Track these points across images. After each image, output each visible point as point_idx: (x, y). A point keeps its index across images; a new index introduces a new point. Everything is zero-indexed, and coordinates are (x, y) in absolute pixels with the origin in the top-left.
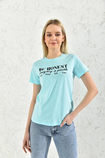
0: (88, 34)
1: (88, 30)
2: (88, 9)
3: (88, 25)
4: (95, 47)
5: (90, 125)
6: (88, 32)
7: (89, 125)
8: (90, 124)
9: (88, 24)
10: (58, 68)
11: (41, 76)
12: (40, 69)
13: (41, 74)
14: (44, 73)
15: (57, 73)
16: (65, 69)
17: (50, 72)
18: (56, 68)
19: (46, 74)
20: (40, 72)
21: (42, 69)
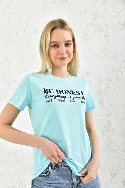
0: (106, 39)
1: (105, 34)
2: (104, 3)
3: (105, 26)
4: (117, 58)
5: (114, 177)
6: (106, 37)
7: (112, 178)
8: (115, 175)
9: (105, 24)
10: (73, 94)
11: (50, 101)
12: (46, 90)
13: (48, 97)
14: (55, 98)
15: (75, 102)
16: (83, 97)
17: (63, 97)
18: (71, 94)
19: (59, 100)
20: (46, 94)
21: (48, 90)
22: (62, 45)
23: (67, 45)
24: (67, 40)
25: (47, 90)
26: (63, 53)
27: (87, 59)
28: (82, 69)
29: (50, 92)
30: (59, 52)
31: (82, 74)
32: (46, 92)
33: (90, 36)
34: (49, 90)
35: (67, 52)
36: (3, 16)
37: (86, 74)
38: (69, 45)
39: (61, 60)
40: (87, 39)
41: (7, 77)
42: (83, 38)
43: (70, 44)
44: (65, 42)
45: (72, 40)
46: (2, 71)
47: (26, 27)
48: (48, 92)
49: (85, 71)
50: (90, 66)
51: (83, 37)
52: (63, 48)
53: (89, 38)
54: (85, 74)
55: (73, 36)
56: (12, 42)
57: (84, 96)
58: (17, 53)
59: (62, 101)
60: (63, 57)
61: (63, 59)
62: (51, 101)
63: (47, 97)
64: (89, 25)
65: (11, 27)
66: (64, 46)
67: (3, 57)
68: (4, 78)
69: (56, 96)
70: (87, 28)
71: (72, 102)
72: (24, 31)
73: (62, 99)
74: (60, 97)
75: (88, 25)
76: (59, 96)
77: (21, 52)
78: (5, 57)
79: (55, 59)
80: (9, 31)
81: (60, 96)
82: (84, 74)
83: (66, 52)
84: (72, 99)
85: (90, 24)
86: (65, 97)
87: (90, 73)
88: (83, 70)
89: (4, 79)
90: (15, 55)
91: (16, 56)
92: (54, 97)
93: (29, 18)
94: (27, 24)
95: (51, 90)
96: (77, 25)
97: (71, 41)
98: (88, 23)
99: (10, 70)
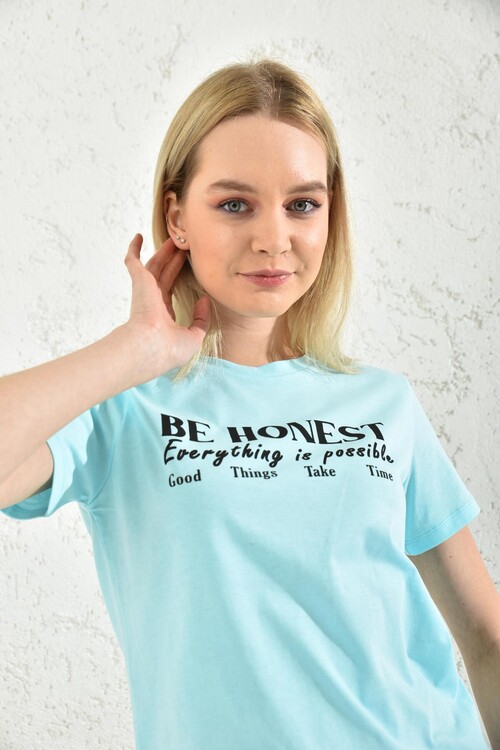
10: (323, 441)
11: (188, 479)
12: (172, 421)
13: (179, 458)
14: (220, 460)
15: (332, 472)
16: (379, 449)
17: (265, 454)
18: (310, 439)
19: (239, 472)
20: (171, 441)
21: (186, 427)
22: (272, 204)
23: (297, 206)
24: (300, 183)
25: (178, 423)
26: (275, 248)
27: (475, 239)
28: (450, 294)
29: (194, 437)
30: (249, 243)
31: (446, 317)
32: (174, 430)
33: (493, 123)
34: (192, 425)
35: (296, 246)
36: (49, 18)
37: (470, 318)
38: (309, 207)
39: (257, 283)
40: (475, 135)
41: (61, 329)
42: (455, 131)
43: (316, 205)
44: (291, 192)
45: (325, 182)
46: (40, 298)
47: (164, 76)
48: (181, 433)
49: (463, 302)
50: (491, 280)
51: (458, 127)
52: (278, 224)
53: (487, 134)
54: (465, 319)
55: (334, 159)
56: (92, 150)
57: (384, 446)
58: (114, 206)
59: (257, 474)
60: (269, 268)
61: (267, 279)
62: (198, 477)
63: (174, 453)
64: (489, 63)
65: (88, 74)
66: (279, 212)
67: (46, 229)
68: (46, 333)
69: (221, 455)
70: (481, 79)
71: (317, 474)
72: (155, 95)
73: (262, 465)
74: (249, 456)
75: (485, 63)
76: (241, 451)
77: (136, 204)
78: (56, 227)
79: (230, 276)
80: (80, 95)
81: (247, 452)
82: (461, 320)
83: (289, 246)
84: (316, 462)
85: (494, 60)
86: (278, 457)
87: (491, 312)
88: (456, 299)
89: (46, 340)
90: (104, 218)
91: (112, 221)
92: (212, 457)
93: (179, 28)
94: (171, 59)
95: (199, 428)
96: (425, 65)
97: (320, 186)
98: (484, 56)
99: (79, 291)
